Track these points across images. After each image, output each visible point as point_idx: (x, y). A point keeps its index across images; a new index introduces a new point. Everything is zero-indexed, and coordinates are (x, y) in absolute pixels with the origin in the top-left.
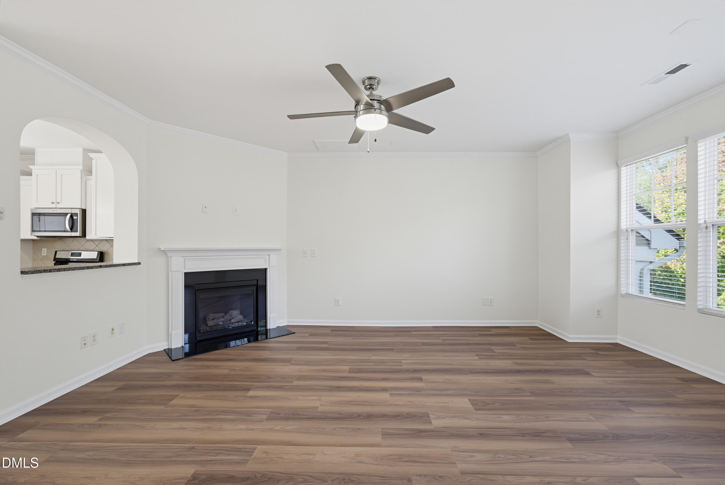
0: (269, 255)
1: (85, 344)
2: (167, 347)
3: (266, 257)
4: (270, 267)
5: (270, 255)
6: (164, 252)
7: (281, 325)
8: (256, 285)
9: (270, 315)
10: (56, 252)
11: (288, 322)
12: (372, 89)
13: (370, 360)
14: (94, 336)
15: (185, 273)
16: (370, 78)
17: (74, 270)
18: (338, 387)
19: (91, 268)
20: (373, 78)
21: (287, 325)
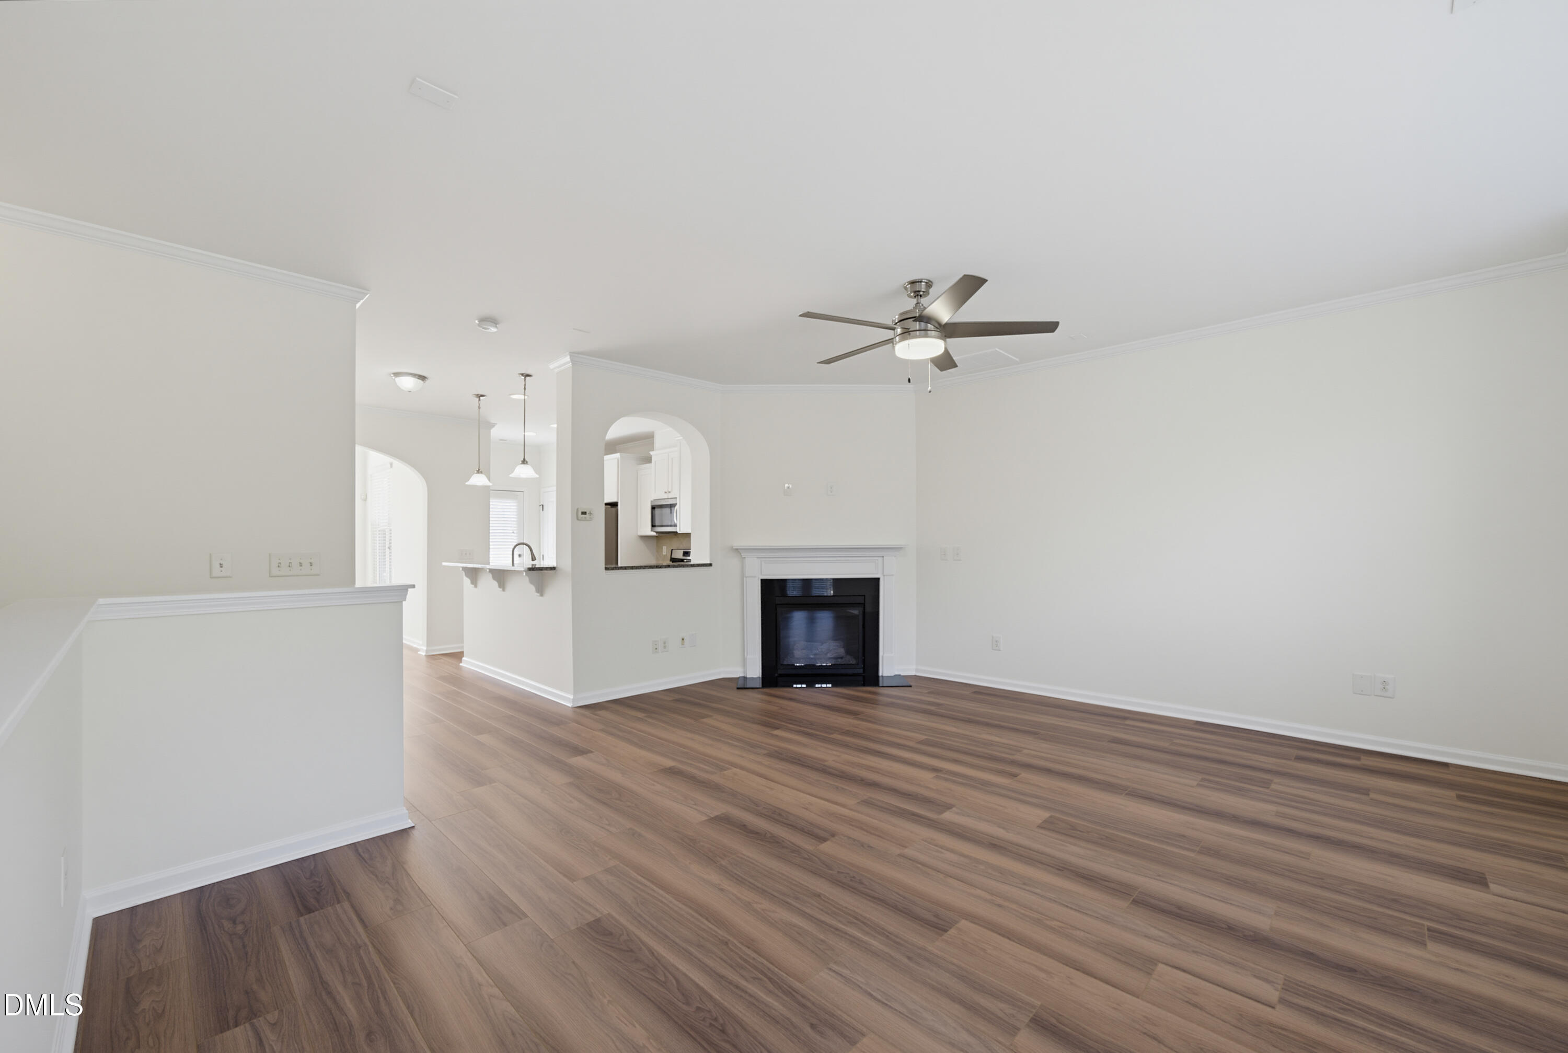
0: (883, 557)
1: (656, 649)
2: (742, 675)
3: (878, 560)
4: (884, 576)
5: (885, 557)
6: (737, 551)
7: (903, 674)
8: (863, 604)
9: (884, 654)
10: (672, 550)
11: (917, 670)
12: (919, 297)
13: (971, 736)
14: (665, 643)
15: (762, 580)
16: (913, 283)
17: (644, 568)
18: (879, 752)
19: (660, 568)
20: (918, 282)
21: (915, 676)
